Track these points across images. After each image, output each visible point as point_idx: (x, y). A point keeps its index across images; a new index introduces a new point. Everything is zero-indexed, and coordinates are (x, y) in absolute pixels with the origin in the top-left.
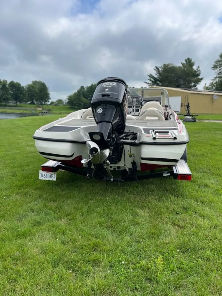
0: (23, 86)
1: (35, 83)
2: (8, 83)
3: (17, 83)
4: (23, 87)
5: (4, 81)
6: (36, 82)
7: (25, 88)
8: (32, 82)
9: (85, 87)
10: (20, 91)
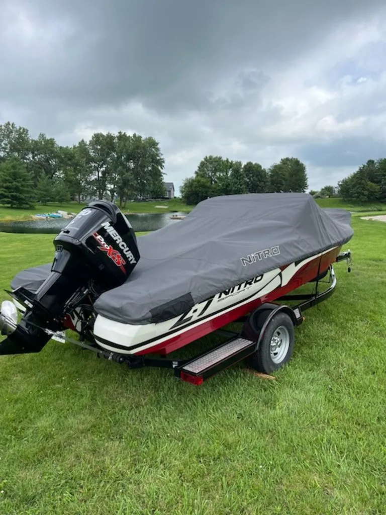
0: (264, 169)
1: (285, 161)
2: (243, 166)
3: (256, 164)
4: (264, 171)
5: (236, 163)
6: (287, 159)
7: (267, 171)
8: (280, 160)
9: (376, 161)
10: (259, 176)
